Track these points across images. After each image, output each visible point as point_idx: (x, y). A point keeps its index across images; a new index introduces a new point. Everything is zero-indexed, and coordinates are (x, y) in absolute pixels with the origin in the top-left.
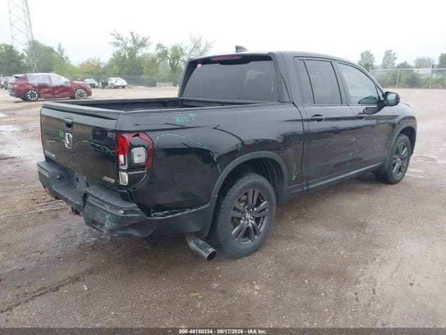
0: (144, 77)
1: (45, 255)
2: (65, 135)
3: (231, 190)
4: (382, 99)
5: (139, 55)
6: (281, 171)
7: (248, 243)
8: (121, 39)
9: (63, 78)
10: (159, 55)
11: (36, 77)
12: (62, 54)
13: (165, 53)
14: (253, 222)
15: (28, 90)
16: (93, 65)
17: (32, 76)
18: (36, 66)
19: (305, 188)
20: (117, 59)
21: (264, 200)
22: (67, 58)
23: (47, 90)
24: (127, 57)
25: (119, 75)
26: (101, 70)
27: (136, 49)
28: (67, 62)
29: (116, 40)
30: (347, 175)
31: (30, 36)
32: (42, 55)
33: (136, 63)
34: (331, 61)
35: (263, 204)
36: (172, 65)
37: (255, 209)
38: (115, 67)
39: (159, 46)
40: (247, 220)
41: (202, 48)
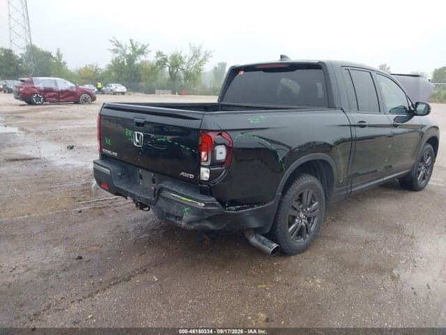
0: (143, 84)
1: (105, 249)
2: (132, 134)
3: (290, 189)
4: (412, 109)
5: (138, 62)
6: (332, 173)
7: (301, 242)
8: (120, 46)
9: (68, 82)
10: (159, 63)
11: (42, 81)
12: (60, 59)
13: (166, 60)
14: (306, 221)
15: (34, 94)
16: (91, 72)
17: (38, 80)
18: (33, 70)
19: (349, 191)
20: (116, 65)
21: (315, 201)
22: (65, 63)
23: (53, 94)
24: (126, 64)
25: (117, 81)
26: (98, 76)
27: (135, 56)
28: (64, 68)
29: (115, 47)
30: (382, 180)
31: (29, 40)
32: (39, 60)
33: (134, 70)
34: (370, 72)
35: (315, 205)
36: (171, 73)
37: (308, 209)
38: (113, 74)
39: (159, 54)
40: (301, 219)
41: (201, 58)
